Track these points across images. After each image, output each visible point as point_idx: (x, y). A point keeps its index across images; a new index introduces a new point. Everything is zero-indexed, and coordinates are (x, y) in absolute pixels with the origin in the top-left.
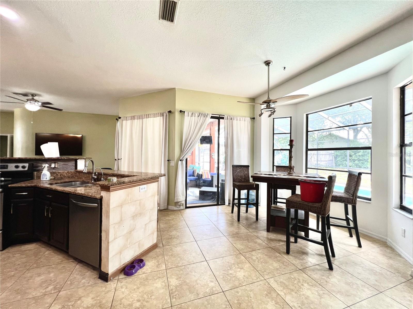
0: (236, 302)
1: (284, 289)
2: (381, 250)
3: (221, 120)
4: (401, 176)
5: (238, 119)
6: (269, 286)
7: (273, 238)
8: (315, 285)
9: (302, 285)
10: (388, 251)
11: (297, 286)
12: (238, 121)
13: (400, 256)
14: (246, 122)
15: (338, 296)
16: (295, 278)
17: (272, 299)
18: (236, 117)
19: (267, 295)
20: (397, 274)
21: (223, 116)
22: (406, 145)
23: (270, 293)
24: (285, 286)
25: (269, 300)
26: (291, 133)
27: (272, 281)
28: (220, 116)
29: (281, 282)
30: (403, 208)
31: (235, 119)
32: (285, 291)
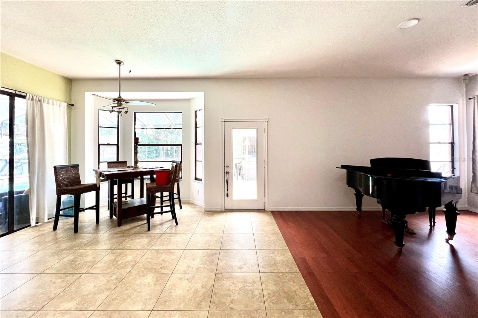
0: (143, 269)
1: (163, 246)
2: (190, 206)
3: (17, 99)
4: (196, 161)
5: (51, 102)
6: (155, 250)
7: (129, 228)
8: (176, 235)
9: (170, 238)
10: (192, 205)
11: (168, 240)
12: (50, 105)
13: (197, 205)
14: (62, 108)
15: (187, 232)
16: (164, 238)
17: (162, 253)
18: (47, 99)
19: (157, 254)
20: (200, 213)
21: (25, 94)
22: (198, 144)
23: (158, 252)
24: (163, 245)
25: (161, 255)
26: (118, 128)
27: (153, 247)
28: (17, 93)
29: (159, 245)
30: (196, 179)
31: (46, 102)
32: (164, 246)
